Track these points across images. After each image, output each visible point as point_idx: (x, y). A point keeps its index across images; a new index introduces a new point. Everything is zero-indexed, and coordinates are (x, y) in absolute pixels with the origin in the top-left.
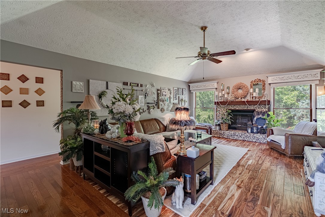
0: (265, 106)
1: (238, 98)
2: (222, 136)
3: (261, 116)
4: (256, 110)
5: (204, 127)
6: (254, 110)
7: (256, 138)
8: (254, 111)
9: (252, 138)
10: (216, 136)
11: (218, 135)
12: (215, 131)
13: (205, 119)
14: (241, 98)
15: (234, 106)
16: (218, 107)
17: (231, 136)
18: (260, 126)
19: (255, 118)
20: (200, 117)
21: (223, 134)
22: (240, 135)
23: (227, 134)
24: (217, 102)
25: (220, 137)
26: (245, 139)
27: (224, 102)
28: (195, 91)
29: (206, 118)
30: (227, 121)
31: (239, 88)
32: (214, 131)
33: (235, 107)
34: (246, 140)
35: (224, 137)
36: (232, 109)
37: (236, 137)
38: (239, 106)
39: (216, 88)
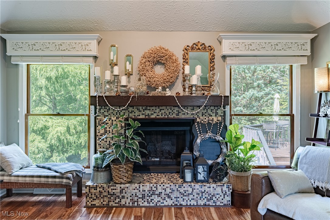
0: (216, 108)
1: (155, 89)
2: (118, 200)
3: (209, 134)
4: (198, 120)
5: (57, 180)
6: (193, 121)
7: (207, 196)
8: (194, 123)
9: (196, 196)
10: (97, 203)
11: (106, 199)
12: (95, 188)
13: (59, 134)
14: (164, 89)
15: (146, 109)
16: (102, 111)
17: (143, 197)
18: (209, 159)
19: (199, 141)
20: (48, 131)
21: (118, 194)
22: (168, 191)
23: (129, 195)
24: (99, 96)
25: (111, 204)
26: (180, 200)
27: (118, 97)
28: (24, 59)
29: (61, 133)
30: (132, 155)
31: (158, 63)
32: (93, 191)
33: (147, 112)
34: (182, 203)
35: (123, 202)
36: (141, 117)
37: (156, 199)
38: (158, 110)
39: (95, 57)
